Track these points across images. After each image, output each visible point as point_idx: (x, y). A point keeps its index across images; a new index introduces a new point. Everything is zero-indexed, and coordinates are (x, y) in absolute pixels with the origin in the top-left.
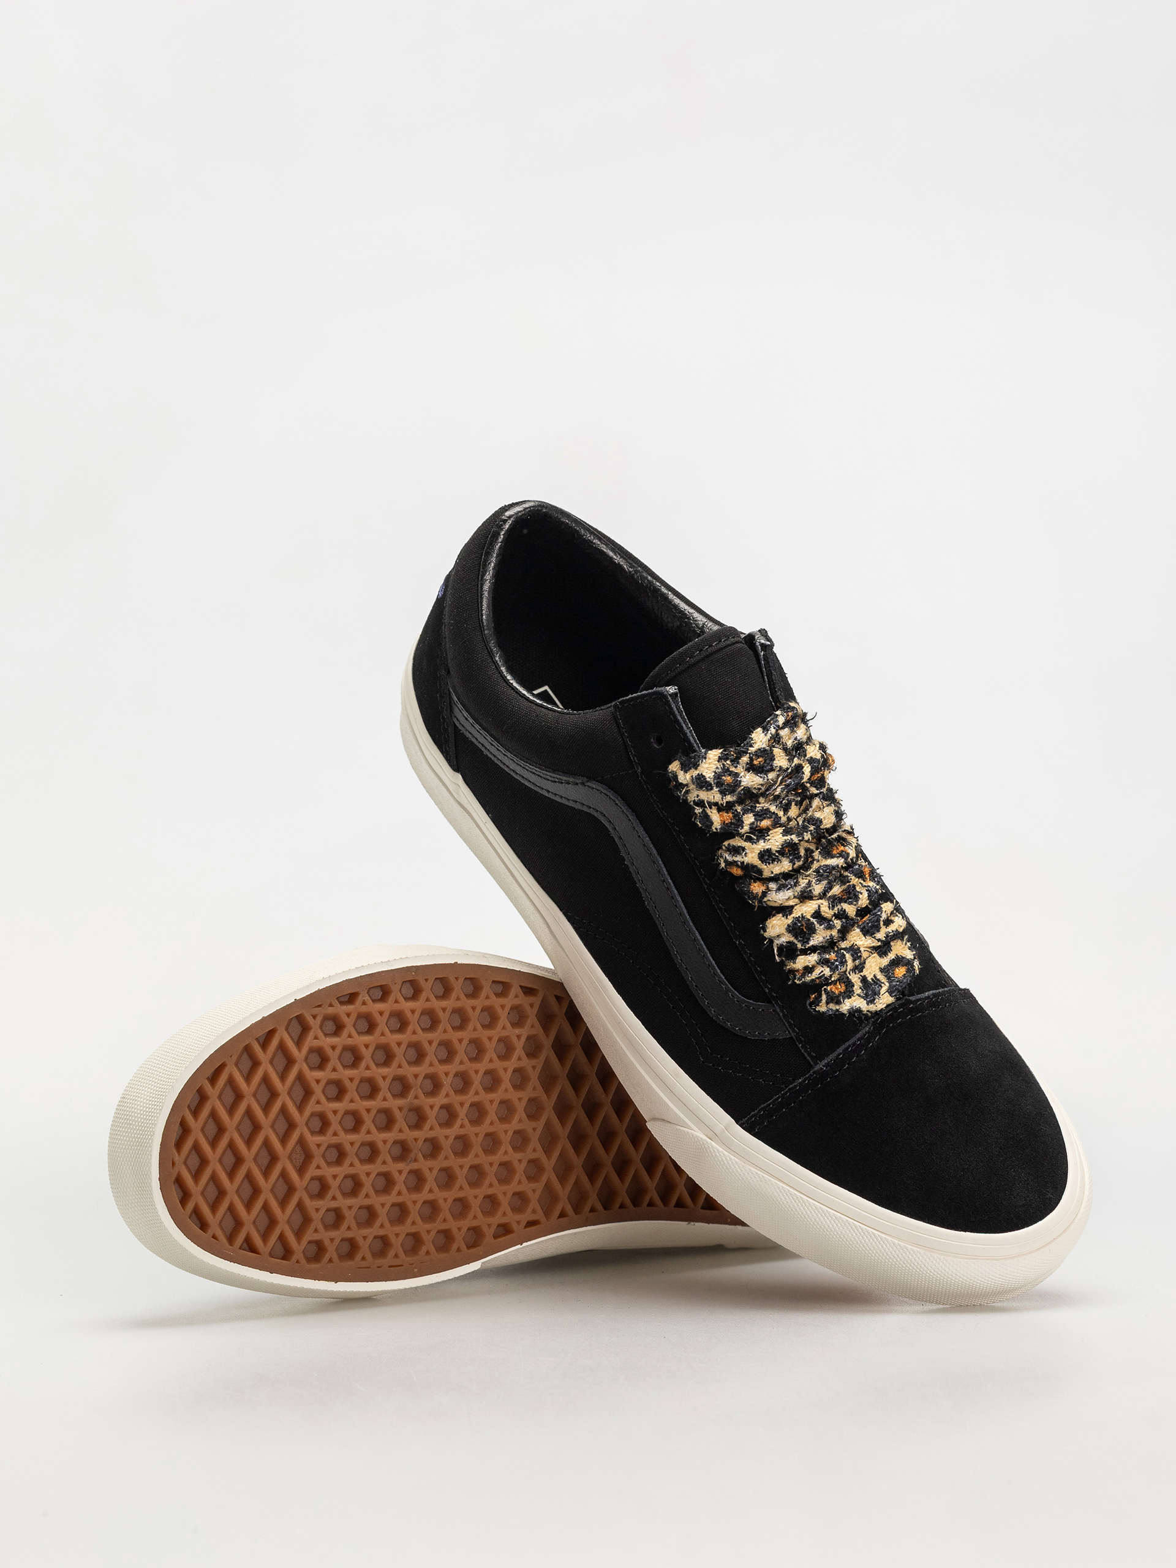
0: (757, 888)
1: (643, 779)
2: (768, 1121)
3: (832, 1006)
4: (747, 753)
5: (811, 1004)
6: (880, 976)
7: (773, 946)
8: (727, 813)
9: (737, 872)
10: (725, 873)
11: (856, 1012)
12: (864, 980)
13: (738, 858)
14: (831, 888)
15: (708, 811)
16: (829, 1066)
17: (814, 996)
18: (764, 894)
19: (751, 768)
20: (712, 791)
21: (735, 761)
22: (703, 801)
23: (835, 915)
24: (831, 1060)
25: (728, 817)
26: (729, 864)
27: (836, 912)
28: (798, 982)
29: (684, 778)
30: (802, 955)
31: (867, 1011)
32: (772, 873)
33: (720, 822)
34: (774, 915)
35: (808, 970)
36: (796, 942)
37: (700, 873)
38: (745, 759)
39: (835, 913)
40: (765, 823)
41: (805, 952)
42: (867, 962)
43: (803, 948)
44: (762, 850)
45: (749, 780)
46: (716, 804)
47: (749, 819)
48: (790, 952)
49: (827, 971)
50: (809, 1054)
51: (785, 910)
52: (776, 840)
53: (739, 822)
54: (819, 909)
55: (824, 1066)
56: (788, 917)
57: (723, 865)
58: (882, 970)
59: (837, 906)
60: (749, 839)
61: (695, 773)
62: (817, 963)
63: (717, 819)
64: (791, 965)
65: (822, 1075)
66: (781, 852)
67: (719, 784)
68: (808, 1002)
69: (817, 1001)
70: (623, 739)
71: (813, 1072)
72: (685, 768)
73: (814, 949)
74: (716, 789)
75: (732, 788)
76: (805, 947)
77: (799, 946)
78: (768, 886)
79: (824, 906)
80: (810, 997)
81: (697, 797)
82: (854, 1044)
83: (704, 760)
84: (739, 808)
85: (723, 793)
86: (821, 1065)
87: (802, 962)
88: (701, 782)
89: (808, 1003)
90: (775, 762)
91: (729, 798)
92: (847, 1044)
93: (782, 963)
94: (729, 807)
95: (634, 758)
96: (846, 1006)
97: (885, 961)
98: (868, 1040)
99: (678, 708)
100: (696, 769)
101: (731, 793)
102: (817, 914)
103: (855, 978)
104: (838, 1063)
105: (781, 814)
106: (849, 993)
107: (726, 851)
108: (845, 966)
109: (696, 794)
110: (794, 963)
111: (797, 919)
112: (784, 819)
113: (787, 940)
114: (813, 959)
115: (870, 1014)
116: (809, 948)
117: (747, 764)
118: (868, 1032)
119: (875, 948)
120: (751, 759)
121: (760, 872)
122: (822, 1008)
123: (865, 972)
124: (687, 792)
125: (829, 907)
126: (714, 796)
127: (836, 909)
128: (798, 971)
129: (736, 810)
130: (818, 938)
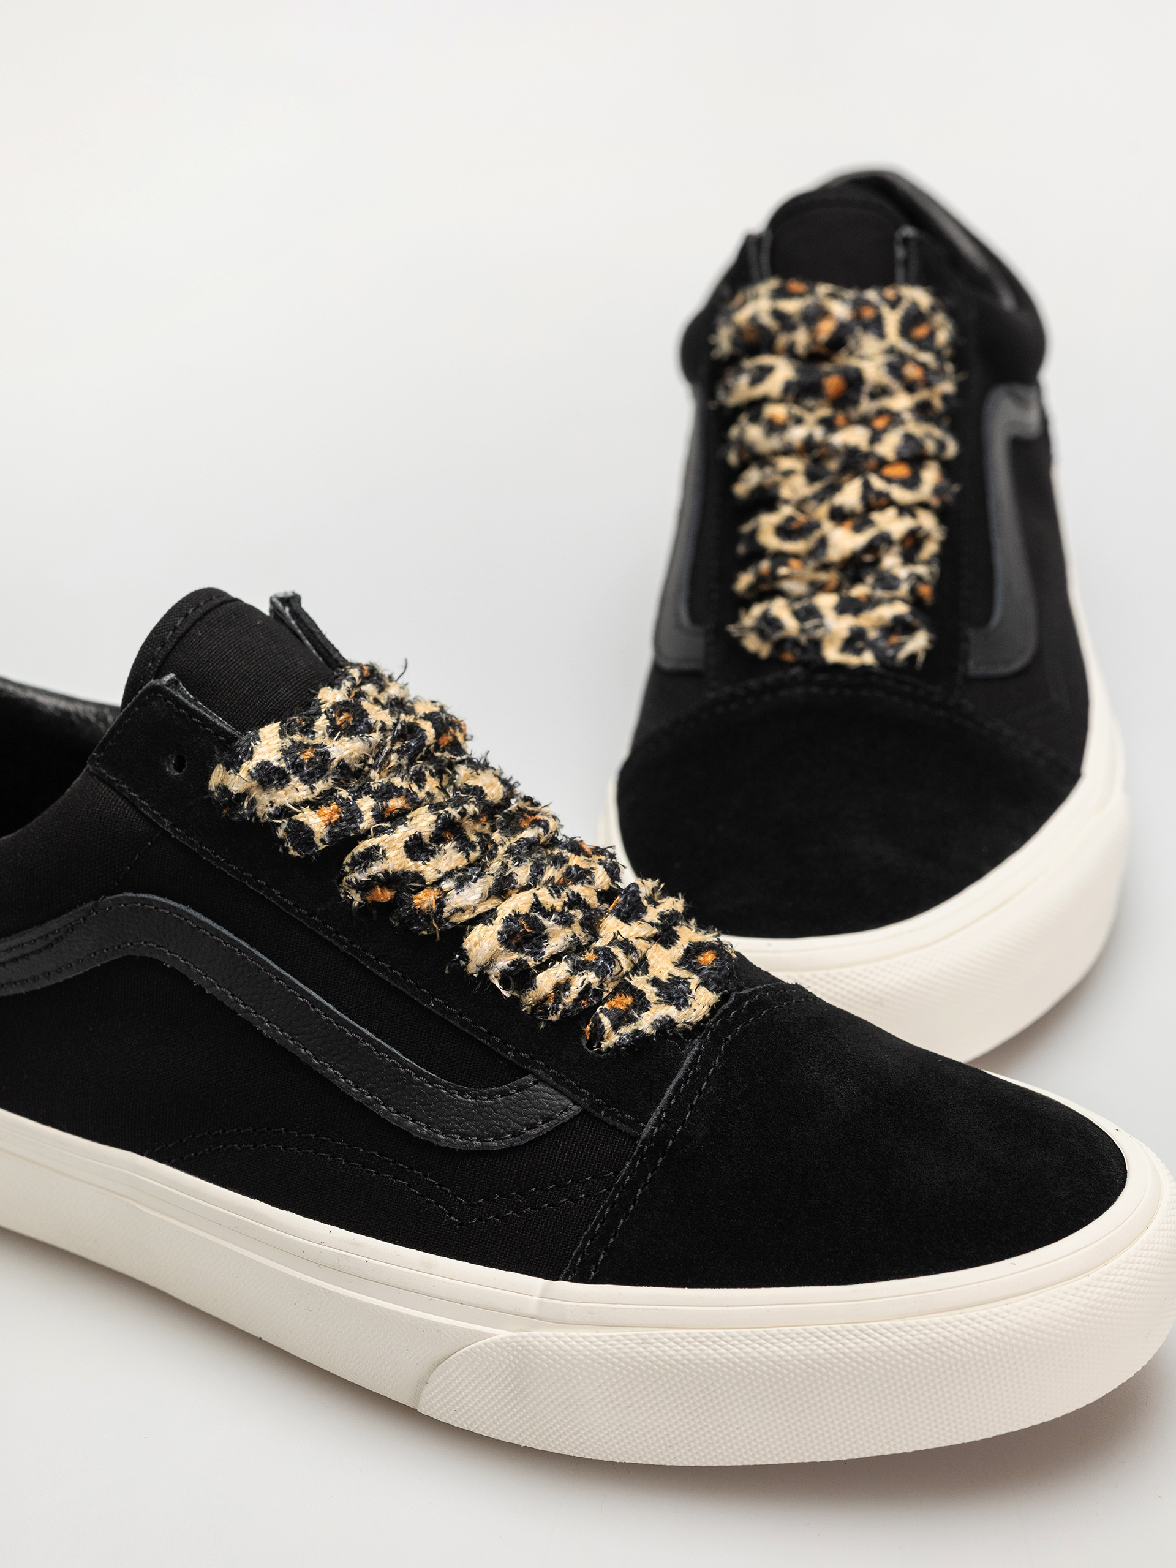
0: (425, 900)
1: (179, 834)
2: (606, 1250)
3: (626, 1030)
4: (320, 714)
5: (590, 1044)
6: (682, 973)
7: (490, 981)
8: (328, 805)
9: (384, 895)
10: (370, 908)
11: (666, 1026)
12: (655, 982)
13: (376, 868)
14: (542, 872)
15: (300, 817)
16: (662, 1122)
17: (588, 1028)
18: (440, 903)
19: (334, 731)
20: (292, 783)
21: (308, 730)
22: (285, 807)
23: (565, 904)
24: (662, 1112)
25: (331, 811)
26: (364, 888)
27: (566, 900)
28: (554, 1018)
29: (238, 781)
30: (541, 972)
31: (684, 1023)
32: (440, 872)
33: (323, 824)
34: (471, 930)
35: (561, 988)
36: (523, 957)
37: (328, 932)
38: (322, 723)
39: (565, 902)
40: (396, 803)
41: (543, 967)
42: (648, 956)
43: (537, 963)
44: (408, 839)
45: (344, 749)
46: (306, 803)
47: (366, 804)
48: (521, 977)
49: (591, 977)
50: (623, 1121)
51: (486, 918)
52: (423, 822)
53: (354, 814)
54: (537, 899)
55: (654, 1125)
56: (494, 922)
57: (357, 898)
58: (678, 964)
59: (563, 890)
60: (379, 831)
61: (249, 765)
62: (572, 975)
63: (316, 821)
64: (530, 998)
65: (658, 1142)
66: (438, 838)
67: (297, 767)
68: (584, 1042)
69: (598, 1034)
70: (124, 797)
71: (642, 1143)
72: (233, 765)
73: (556, 958)
74: (295, 780)
75: (321, 765)
76: (540, 961)
77: (531, 962)
78: (441, 889)
79: (545, 896)
80: (583, 1033)
81: (272, 806)
82: (686, 1076)
83: (257, 742)
84: (344, 793)
85: (309, 779)
86: (649, 1127)
87: (545, 982)
88: (269, 776)
89: (584, 1044)
90: (370, 717)
91: (320, 786)
92: (675, 1081)
93: (515, 1002)
94: (327, 797)
95: (151, 813)
96: (646, 1022)
97: (677, 951)
98: (706, 1064)
99: (184, 694)
100: (250, 758)
101: (322, 776)
102: (537, 906)
103: (639, 982)
104: (674, 1113)
105: (415, 788)
106: (641, 1004)
107: (352, 871)
108: (617, 963)
109: (266, 802)
110: (534, 987)
111: (509, 919)
112: (421, 795)
113: (509, 962)
114: (561, 970)
115: (690, 1027)
116: (548, 961)
117: (328, 727)
118: (698, 1053)
119: (654, 939)
120: (332, 721)
121: (418, 877)
122: (611, 1039)
123: (653, 973)
124: (253, 802)
125: (552, 894)
126: (296, 791)
127: (563, 894)
128: (546, 998)
129: (340, 797)
130: (558, 940)
